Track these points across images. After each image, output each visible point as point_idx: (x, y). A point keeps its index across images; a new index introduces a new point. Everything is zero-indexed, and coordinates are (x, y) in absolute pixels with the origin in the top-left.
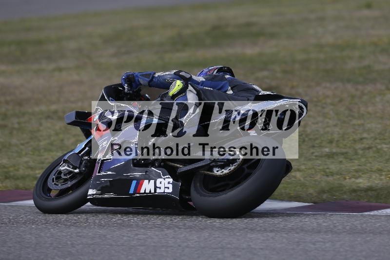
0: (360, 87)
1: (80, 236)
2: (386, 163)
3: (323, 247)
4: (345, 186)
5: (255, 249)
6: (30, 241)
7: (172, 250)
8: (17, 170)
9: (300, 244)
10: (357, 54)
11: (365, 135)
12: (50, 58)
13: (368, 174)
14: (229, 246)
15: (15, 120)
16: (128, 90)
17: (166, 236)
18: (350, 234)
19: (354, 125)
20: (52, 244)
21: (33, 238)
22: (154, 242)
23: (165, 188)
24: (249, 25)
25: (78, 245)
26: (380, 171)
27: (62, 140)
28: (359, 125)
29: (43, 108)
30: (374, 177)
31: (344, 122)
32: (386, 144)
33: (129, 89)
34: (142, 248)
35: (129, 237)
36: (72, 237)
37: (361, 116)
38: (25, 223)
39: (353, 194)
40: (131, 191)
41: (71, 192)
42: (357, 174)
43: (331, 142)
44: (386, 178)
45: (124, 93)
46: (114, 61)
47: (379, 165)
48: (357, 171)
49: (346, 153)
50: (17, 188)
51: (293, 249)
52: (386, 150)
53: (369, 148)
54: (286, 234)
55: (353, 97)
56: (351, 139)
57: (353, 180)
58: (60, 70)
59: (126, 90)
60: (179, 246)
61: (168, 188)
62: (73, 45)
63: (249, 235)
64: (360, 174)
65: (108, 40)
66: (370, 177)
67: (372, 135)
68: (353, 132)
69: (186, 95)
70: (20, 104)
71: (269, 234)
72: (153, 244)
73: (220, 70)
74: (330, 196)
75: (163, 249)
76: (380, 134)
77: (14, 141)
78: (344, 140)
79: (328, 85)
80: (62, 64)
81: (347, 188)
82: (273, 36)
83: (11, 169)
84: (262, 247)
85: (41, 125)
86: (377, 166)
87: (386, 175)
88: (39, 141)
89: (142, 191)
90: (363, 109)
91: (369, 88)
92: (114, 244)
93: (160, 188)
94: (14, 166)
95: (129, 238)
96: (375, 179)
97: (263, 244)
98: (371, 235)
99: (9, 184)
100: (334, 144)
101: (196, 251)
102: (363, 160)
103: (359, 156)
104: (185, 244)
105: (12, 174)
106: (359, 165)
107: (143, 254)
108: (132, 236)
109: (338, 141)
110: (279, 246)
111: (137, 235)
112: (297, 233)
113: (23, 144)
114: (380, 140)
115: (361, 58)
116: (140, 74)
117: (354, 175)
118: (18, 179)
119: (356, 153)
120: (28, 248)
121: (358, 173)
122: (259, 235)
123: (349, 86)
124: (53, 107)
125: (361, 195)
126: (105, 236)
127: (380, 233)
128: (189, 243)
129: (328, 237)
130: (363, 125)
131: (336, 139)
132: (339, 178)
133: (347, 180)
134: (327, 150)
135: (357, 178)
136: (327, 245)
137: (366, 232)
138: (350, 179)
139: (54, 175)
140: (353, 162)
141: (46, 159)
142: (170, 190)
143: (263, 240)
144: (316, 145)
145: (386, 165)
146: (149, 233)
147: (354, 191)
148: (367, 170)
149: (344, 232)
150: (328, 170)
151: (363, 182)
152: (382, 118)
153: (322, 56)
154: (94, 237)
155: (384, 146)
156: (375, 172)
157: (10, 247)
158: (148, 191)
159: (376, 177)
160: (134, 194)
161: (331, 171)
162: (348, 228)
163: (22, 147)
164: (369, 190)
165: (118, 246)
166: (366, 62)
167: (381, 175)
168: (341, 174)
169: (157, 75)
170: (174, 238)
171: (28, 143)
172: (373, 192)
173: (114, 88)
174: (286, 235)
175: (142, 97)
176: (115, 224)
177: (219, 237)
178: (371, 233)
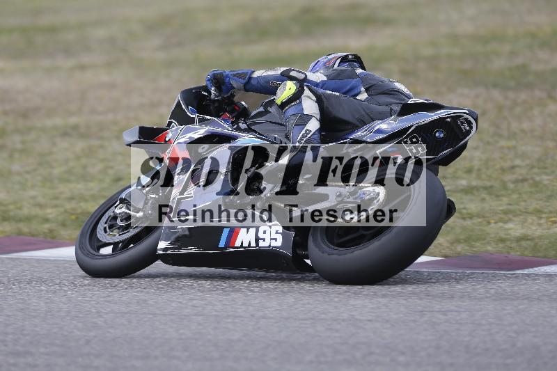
0: (511, 95)
1: (109, 302)
2: (548, 202)
3: (458, 318)
4: (489, 234)
5: (361, 321)
6: (38, 308)
7: (242, 321)
8: (20, 208)
9: (424, 314)
10: (507, 48)
11: (518, 162)
12: (68, 51)
13: (521, 217)
14: (323, 316)
15: (17, 138)
16: (216, 96)
17: (233, 303)
18: (494, 300)
19: (502, 148)
20: (69, 312)
21: (42, 304)
22: (216, 311)
23: (272, 239)
24: (354, 7)
25: (107, 313)
26: (538, 212)
27: (85, 167)
28: (509, 148)
29: (58, 121)
30: (530, 220)
31: (488, 143)
32: (546, 174)
33: (217, 94)
34: (200, 318)
35: (180, 302)
36: (98, 303)
37: (512, 136)
38: (29, 283)
39: (501, 245)
40: (222, 244)
41: (132, 245)
42: (506, 218)
43: (469, 171)
44: (546, 222)
45: (210, 99)
46: (161, 56)
47: (537, 204)
48: (505, 212)
49: (491, 187)
50: (20, 233)
51: (415, 321)
52: (546, 182)
53: (524, 180)
54: (404, 299)
55: (500, 108)
56: (498, 166)
57: (500, 224)
58: (82, 68)
59: (212, 97)
60: (252, 316)
61: (276, 240)
62: (101, 33)
63: (352, 302)
64: (510, 216)
65: (152, 27)
66: (525, 221)
67: (528, 162)
68: (501, 158)
69: (301, 102)
70: (25, 115)
71: (380, 300)
72: (214, 313)
73: (344, 59)
74: (467, 248)
75: (229, 320)
76: (539, 160)
77: (16, 167)
78: (487, 168)
79: (466, 91)
80: (86, 59)
81: (493, 236)
82: (388, 22)
83: (11, 207)
84: (370, 318)
85: (54, 144)
86: (534, 205)
87: (548, 218)
88: (52, 167)
89: (238, 244)
90: (515, 126)
91: (523, 96)
92: (158, 312)
93: (264, 240)
94: (15, 203)
95: (179, 305)
96: (532, 224)
97: (374, 314)
98: (526, 301)
99: (8, 228)
100: (474, 175)
101: (276, 323)
102: (515, 196)
103: (509, 192)
104: (261, 314)
105: (12, 214)
106: (510, 204)
107: (201, 327)
108: (185, 302)
109: (479, 170)
110: (395, 316)
111: (191, 300)
112: (421, 299)
113: (28, 172)
114: (539, 168)
115: (513, 54)
116: (232, 73)
117: (502, 218)
118: (20, 220)
119: (505, 187)
120: (34, 317)
121: (507, 215)
122: (367, 301)
123: (496, 94)
124: (73, 120)
125: (512, 245)
126: (145, 301)
127: (538, 299)
128: (267, 312)
129: (465, 304)
130: (514, 148)
131: (476, 168)
132: (480, 222)
133: (492, 225)
134: (464, 182)
135: (506, 222)
136: (464, 315)
137: (518, 298)
138: (496, 223)
139: (106, 223)
140: (501, 200)
141: (61, 193)
142: (279, 243)
143: (372, 308)
144: (449, 176)
145: (548, 204)
146: (210, 297)
147: (502, 240)
148: (520, 211)
149: (487, 297)
150: (464, 211)
151: (515, 228)
152: (542, 138)
153: (457, 51)
154: (129, 303)
155: (545, 177)
156: (531, 213)
157: (9, 316)
158: (246, 244)
159: (533, 220)
160: (225, 248)
161: (470, 211)
162: (493, 291)
163: (28, 176)
164: (523, 239)
165: (165, 315)
166: (519, 61)
167: (541, 218)
168: (483, 217)
169: (256, 75)
170: (244, 304)
171: (35, 170)
172: (529, 242)
173: (196, 92)
174: (404, 302)
175: (236, 105)
176: (160, 284)
177: (309, 304)
178: (526, 299)
